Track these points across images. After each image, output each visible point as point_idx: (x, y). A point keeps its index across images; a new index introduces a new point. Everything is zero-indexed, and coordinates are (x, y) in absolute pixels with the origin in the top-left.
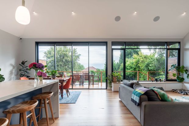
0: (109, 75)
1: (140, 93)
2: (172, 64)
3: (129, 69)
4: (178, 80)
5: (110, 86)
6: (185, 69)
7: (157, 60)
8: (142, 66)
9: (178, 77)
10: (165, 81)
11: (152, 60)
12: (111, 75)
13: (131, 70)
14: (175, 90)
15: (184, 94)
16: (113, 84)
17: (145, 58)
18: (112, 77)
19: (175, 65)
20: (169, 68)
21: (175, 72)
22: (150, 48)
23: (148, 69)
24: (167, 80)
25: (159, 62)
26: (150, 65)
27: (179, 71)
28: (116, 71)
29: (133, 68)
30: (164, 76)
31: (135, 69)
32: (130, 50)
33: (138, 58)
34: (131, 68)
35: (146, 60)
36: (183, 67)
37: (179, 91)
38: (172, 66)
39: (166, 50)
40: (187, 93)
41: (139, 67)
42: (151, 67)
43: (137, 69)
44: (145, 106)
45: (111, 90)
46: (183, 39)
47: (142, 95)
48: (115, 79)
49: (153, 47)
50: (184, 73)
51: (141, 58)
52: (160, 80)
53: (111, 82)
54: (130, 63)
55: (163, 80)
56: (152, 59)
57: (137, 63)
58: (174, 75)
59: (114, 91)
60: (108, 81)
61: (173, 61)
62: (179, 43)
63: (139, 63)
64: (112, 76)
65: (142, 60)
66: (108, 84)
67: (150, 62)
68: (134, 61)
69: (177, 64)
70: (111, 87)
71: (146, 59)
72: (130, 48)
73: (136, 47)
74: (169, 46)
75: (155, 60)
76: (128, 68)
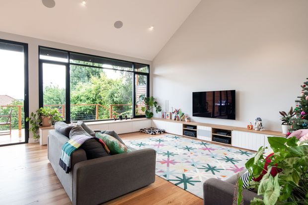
0: (32, 114)
1: (73, 147)
2: (140, 95)
3: (85, 101)
4: (147, 115)
5: (35, 136)
6: (154, 101)
7: (124, 87)
8: (105, 96)
9: (147, 112)
10: (132, 119)
11: (118, 87)
12: (37, 114)
13: (87, 101)
14: (143, 130)
15: (152, 134)
16: (40, 130)
17: (109, 83)
18: (40, 118)
19: (144, 95)
20: (137, 99)
21: (144, 105)
22: (115, 68)
23: (113, 100)
24: (135, 116)
25: (127, 91)
26: (116, 95)
27: (148, 104)
28: (61, 103)
29: (91, 100)
30: (131, 111)
31: (94, 100)
32: (87, 68)
33: (98, 83)
34: (88, 99)
35: (110, 87)
36: (153, 99)
37: (147, 131)
38: (140, 97)
39: (133, 73)
40: (155, 132)
41: (100, 97)
42: (116, 97)
43: (98, 101)
44: (78, 171)
45: (39, 143)
46: (152, 62)
47: (76, 150)
48: (46, 121)
49: (119, 68)
50: (154, 106)
51: (103, 82)
52: (126, 116)
53: (37, 128)
54: (85, 91)
55: (130, 117)
56: (118, 85)
57: (98, 90)
58: (143, 109)
59: (42, 145)
60: (31, 126)
61: (141, 90)
62: (148, 66)
63: (100, 92)
64: (41, 115)
65: (104, 86)
66: (31, 133)
67: (115, 91)
68: (93, 87)
69: (146, 94)
70: (38, 137)
71: (110, 85)
72: (86, 64)
73: (96, 65)
74: (138, 69)
75: (122, 88)
76: (82, 98)
